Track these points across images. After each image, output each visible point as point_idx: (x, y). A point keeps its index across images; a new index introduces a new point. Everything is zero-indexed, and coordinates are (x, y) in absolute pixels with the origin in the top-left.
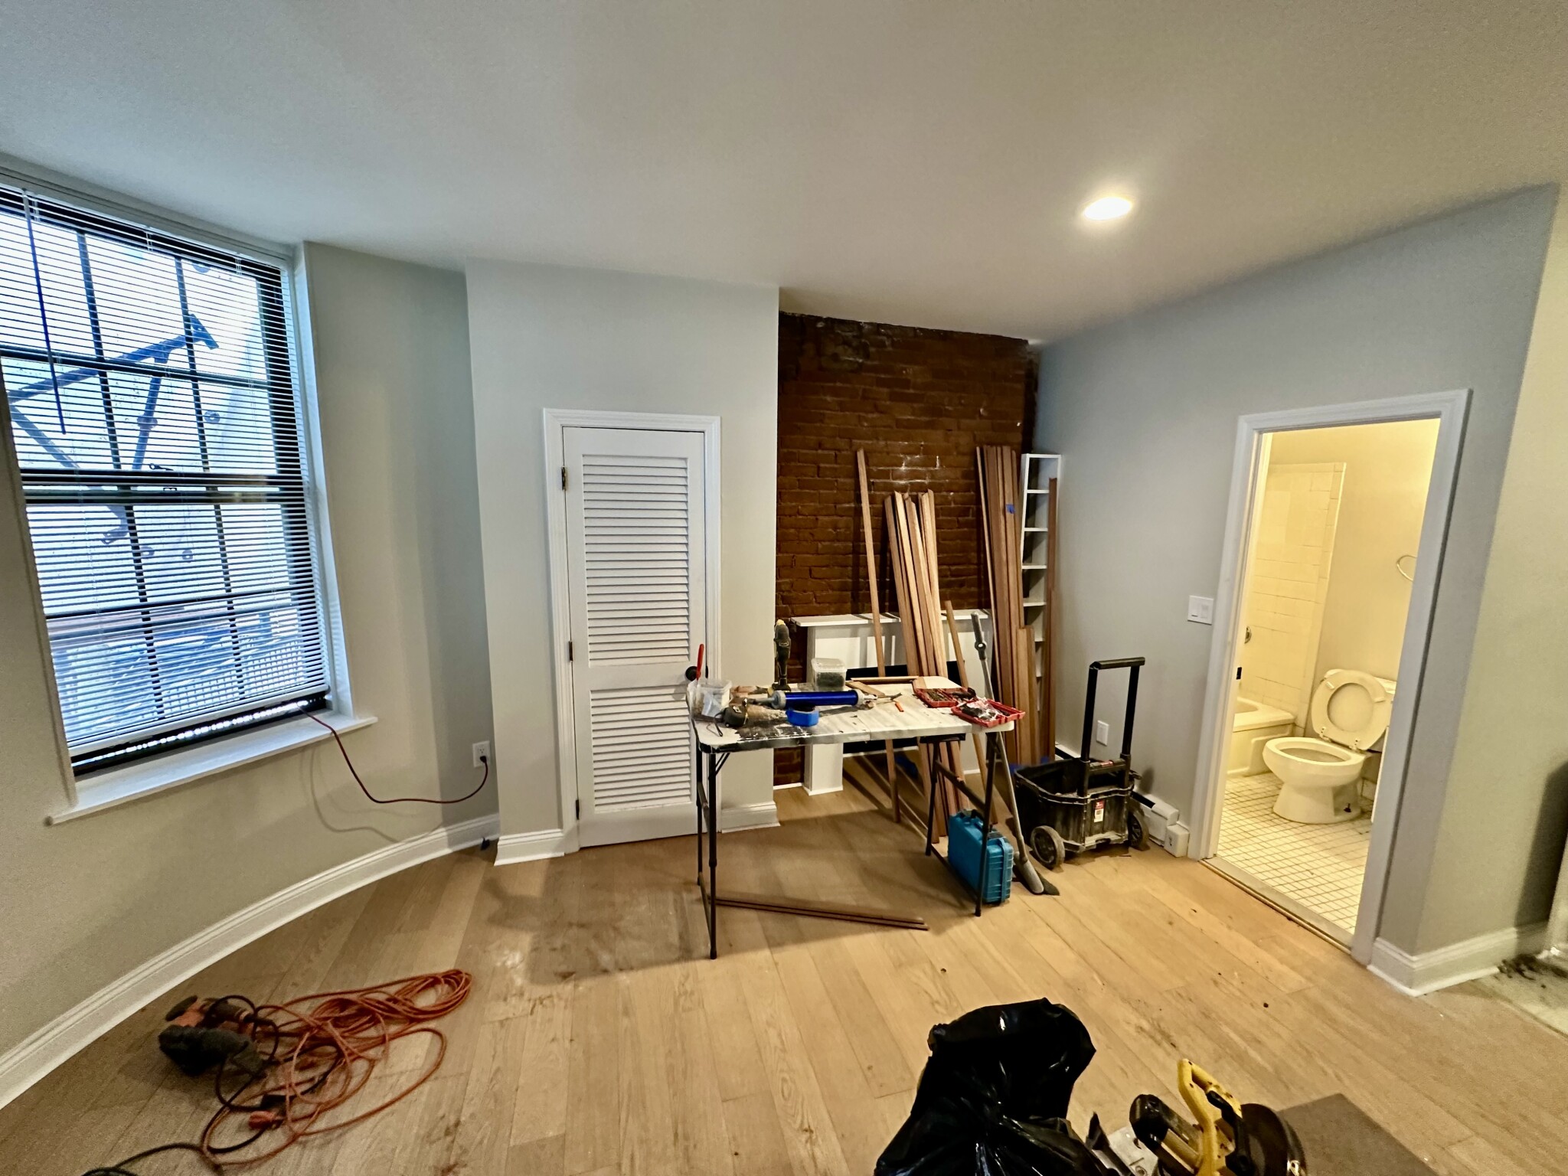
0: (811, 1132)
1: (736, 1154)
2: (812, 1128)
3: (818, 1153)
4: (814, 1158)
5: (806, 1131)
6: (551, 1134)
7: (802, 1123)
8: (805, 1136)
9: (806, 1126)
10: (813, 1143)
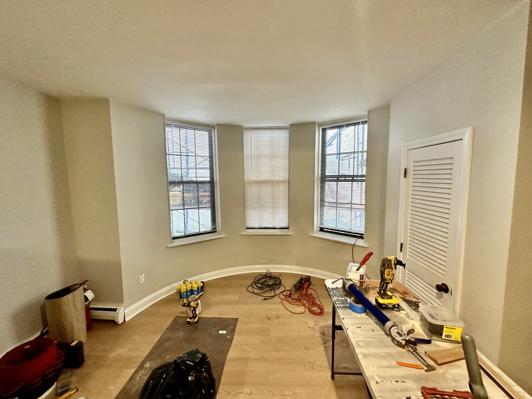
0: (249, 395)
1: (251, 371)
2: (250, 396)
3: (242, 395)
4: (242, 393)
5: (250, 393)
6: (271, 333)
7: (253, 393)
8: (249, 392)
9: (251, 394)
10: (246, 394)
